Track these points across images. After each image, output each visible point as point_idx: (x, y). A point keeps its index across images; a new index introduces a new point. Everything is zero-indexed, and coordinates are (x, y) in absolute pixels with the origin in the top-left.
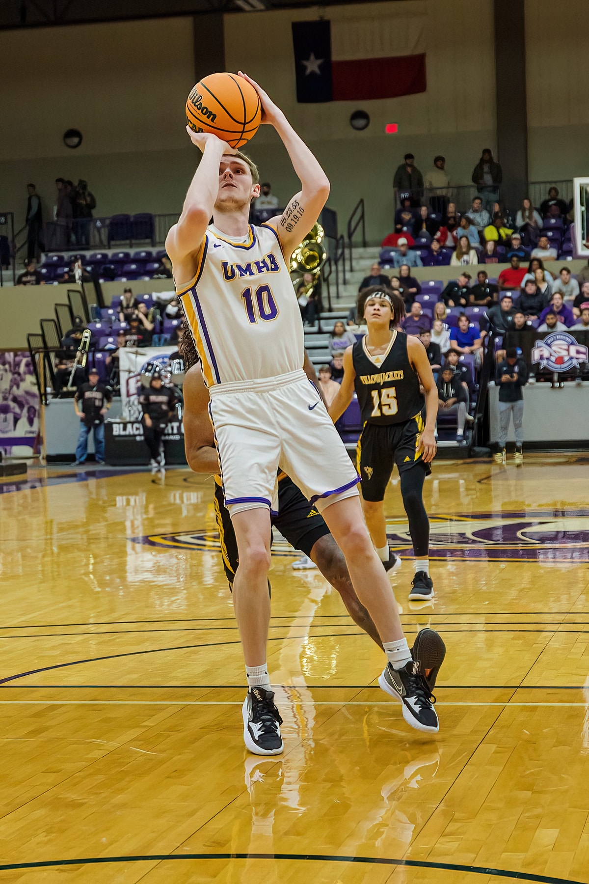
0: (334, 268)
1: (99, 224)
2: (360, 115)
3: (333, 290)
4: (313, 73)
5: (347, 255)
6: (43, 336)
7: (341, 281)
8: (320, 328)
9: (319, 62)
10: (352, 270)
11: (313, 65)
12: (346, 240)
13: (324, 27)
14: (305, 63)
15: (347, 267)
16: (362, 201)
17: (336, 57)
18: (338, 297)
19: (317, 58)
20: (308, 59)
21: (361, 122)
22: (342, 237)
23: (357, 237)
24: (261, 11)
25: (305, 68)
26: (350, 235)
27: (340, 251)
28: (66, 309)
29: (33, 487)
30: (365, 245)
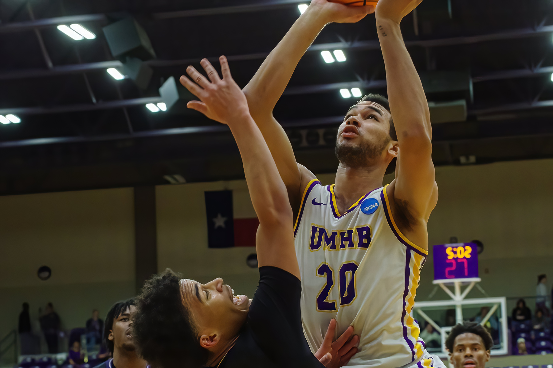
2: (254, 257)
4: (220, 227)
11: (220, 222)
13: (227, 195)
17: (238, 214)
19: (223, 216)
20: (216, 216)
21: (254, 262)
24: (182, 183)
25: (213, 224)
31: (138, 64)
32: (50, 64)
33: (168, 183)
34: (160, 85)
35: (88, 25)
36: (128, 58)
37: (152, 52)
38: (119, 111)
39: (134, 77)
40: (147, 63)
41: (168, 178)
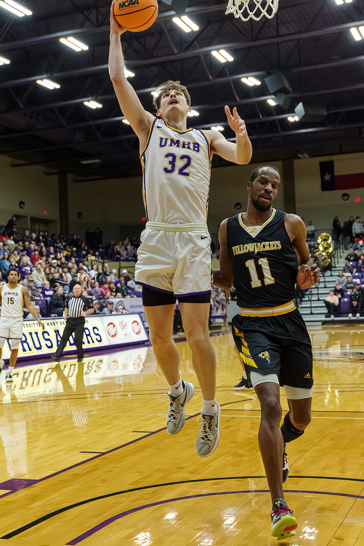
0: (336, 252)
2: (345, 195)
3: (336, 260)
4: (327, 180)
7: (339, 257)
9: (330, 176)
11: (327, 177)
13: (331, 163)
14: (325, 176)
17: (336, 173)
18: (338, 262)
19: (329, 174)
20: (325, 175)
21: (346, 198)
24: (308, 158)
25: (324, 178)
27: (339, 245)
29: (223, 334)
31: (283, 97)
32: (238, 99)
33: (300, 158)
34: (295, 107)
35: (257, 77)
36: (278, 94)
37: (291, 89)
38: (274, 121)
39: (281, 103)
40: (287, 96)
41: (300, 155)
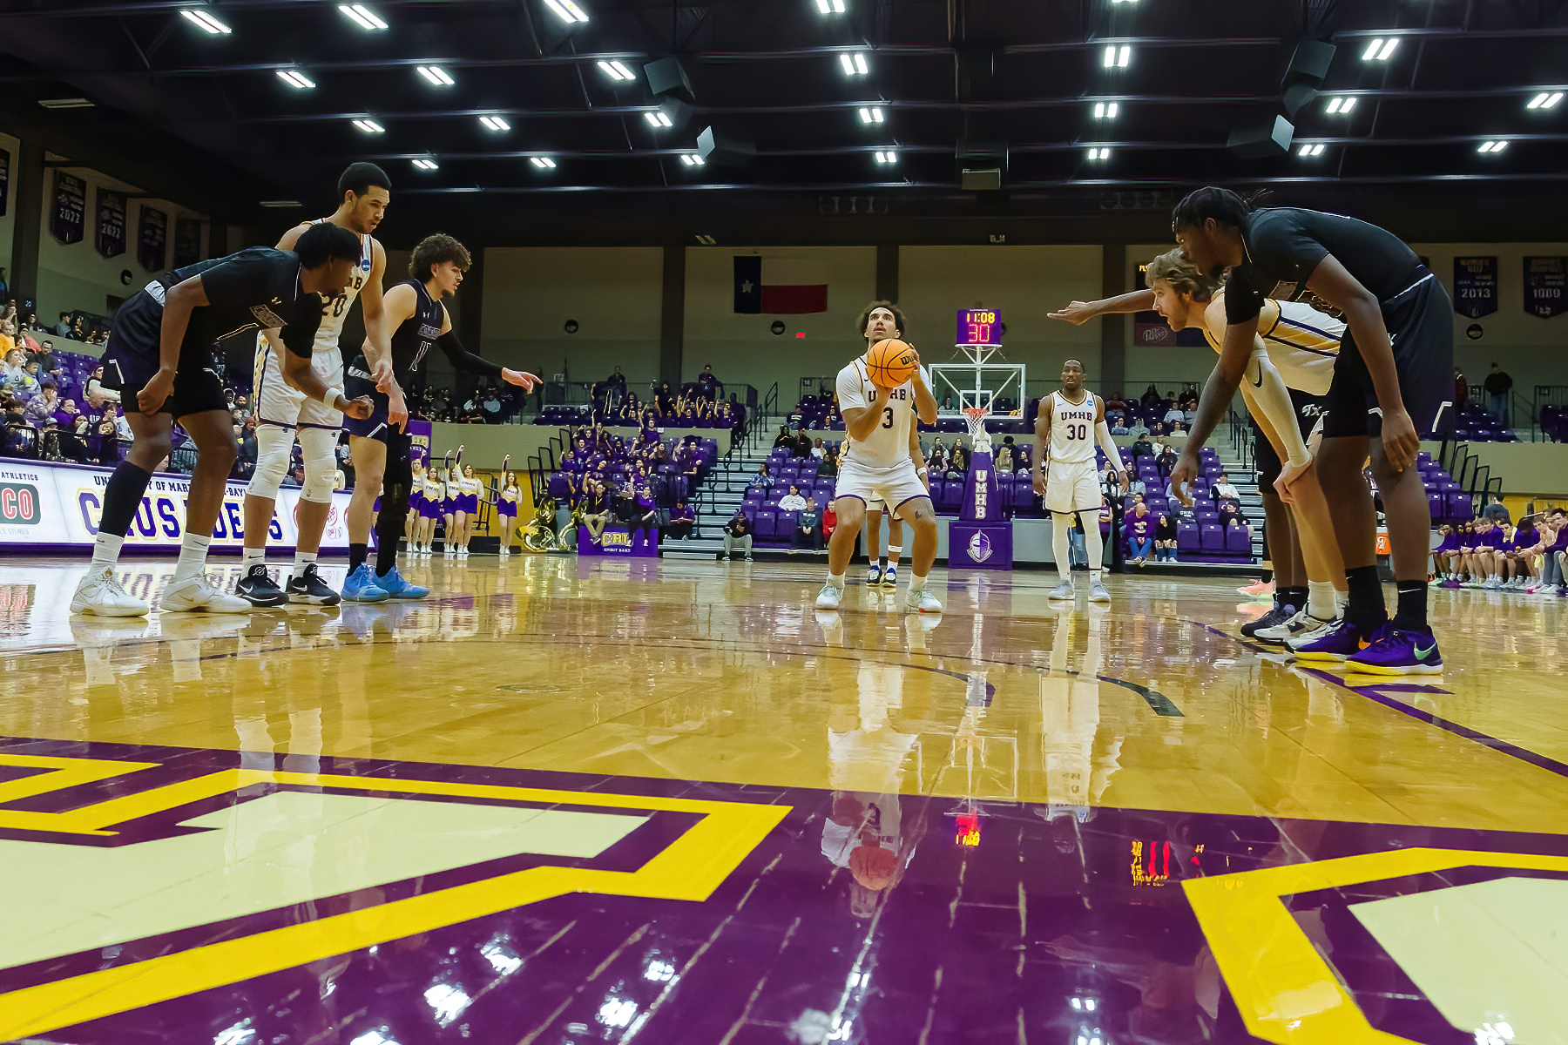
0: (753, 429)
1: (586, 386)
2: (780, 324)
3: (752, 443)
4: (747, 293)
5: (764, 422)
6: (540, 459)
7: (758, 438)
8: (741, 468)
9: (751, 285)
10: (766, 431)
11: (747, 288)
12: (764, 410)
13: (756, 261)
14: (742, 286)
15: (763, 429)
16: (776, 384)
17: (765, 281)
19: (751, 282)
20: (743, 282)
21: (779, 329)
22: (761, 406)
23: (771, 408)
24: (714, 245)
25: (740, 288)
26: (767, 406)
28: (558, 442)
30: (777, 415)
32: (589, 104)
33: (697, 243)
34: (697, 135)
35: (628, 64)
37: (692, 94)
38: (654, 160)
41: (699, 238)
